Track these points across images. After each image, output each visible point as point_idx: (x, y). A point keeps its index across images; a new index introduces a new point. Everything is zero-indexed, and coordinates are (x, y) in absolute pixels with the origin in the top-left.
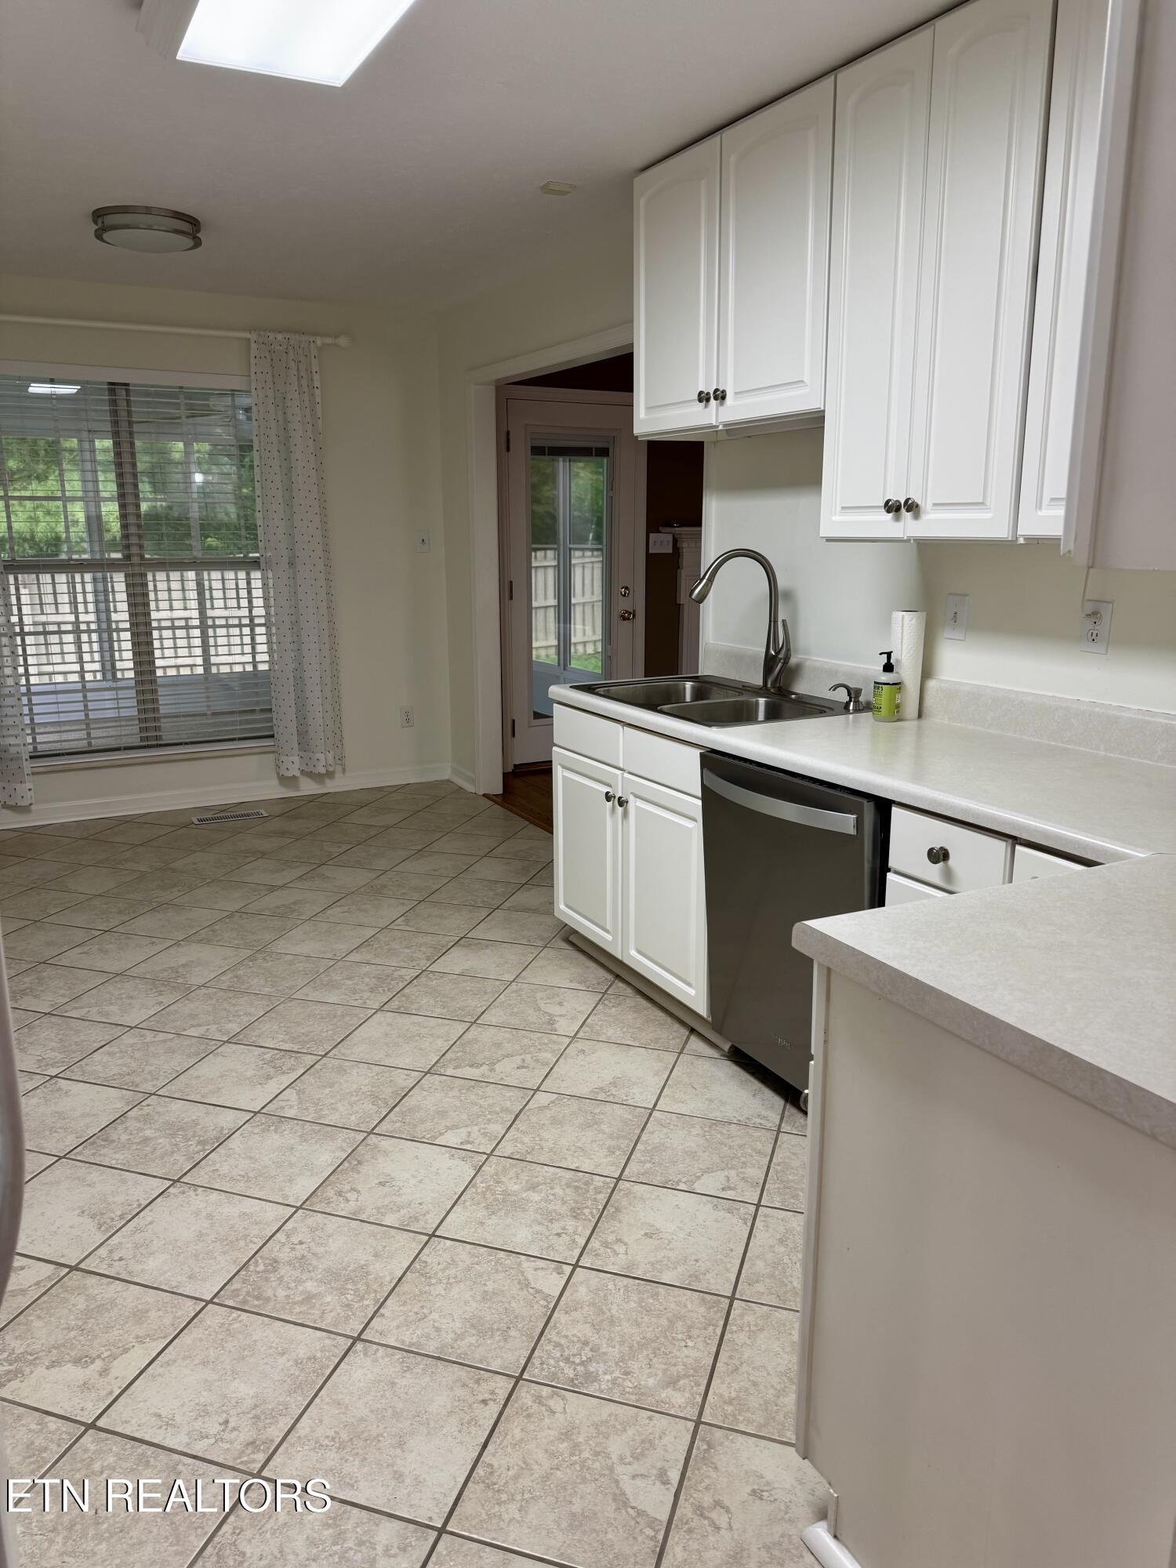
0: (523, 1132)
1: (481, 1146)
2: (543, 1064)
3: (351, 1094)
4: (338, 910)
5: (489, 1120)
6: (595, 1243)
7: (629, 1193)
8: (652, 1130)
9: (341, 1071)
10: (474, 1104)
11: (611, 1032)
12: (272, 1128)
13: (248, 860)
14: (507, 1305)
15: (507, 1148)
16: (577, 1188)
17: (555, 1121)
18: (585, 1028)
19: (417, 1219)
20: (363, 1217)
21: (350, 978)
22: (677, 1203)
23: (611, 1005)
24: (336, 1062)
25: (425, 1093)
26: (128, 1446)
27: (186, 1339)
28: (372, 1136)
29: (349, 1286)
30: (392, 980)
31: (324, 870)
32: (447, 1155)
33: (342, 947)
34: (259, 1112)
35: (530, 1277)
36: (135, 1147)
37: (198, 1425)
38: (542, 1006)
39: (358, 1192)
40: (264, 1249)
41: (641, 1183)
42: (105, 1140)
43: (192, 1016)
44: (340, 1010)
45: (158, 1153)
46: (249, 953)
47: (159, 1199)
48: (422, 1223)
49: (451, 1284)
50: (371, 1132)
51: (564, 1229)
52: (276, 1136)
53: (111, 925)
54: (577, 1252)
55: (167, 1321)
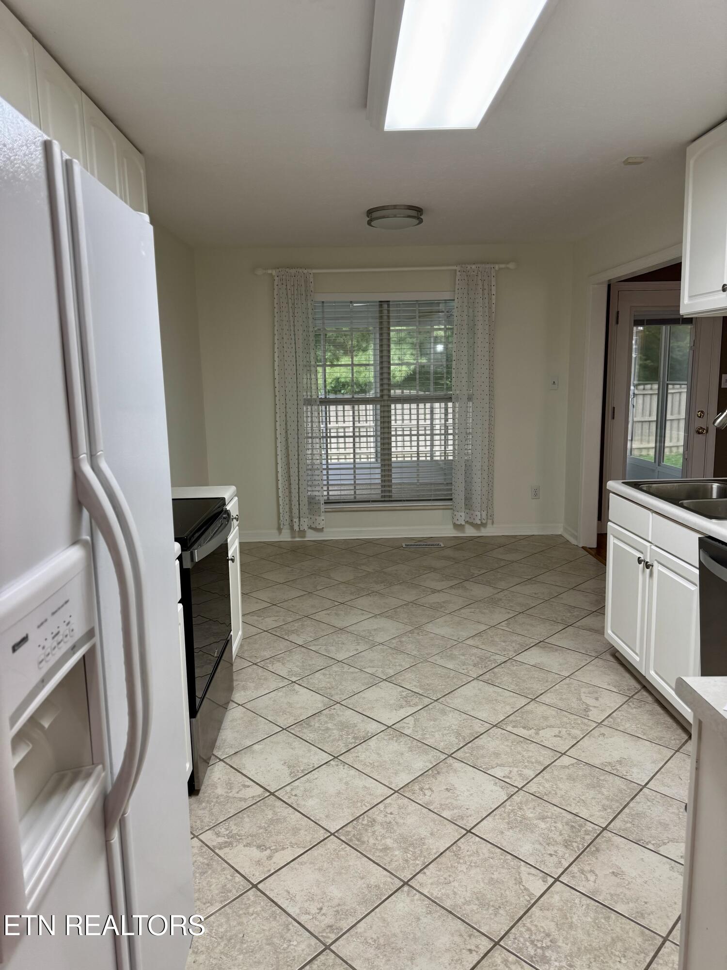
0: (547, 780)
1: (516, 782)
2: (572, 738)
3: (445, 728)
4: (469, 610)
5: (526, 766)
6: (574, 868)
7: (609, 840)
8: (639, 800)
9: (443, 712)
10: (519, 753)
11: (630, 726)
12: (395, 739)
13: (425, 572)
14: (503, 892)
15: (533, 787)
16: (572, 827)
17: (571, 778)
18: (610, 719)
19: (462, 818)
20: (431, 808)
21: (463, 655)
22: (643, 857)
23: (633, 706)
24: (442, 706)
25: (489, 739)
26: (269, 904)
27: (315, 852)
28: (450, 758)
29: (411, 849)
30: (489, 661)
31: (466, 584)
32: (493, 782)
33: (464, 634)
34: (390, 727)
35: (524, 879)
36: (320, 732)
37: (306, 905)
38: (583, 697)
39: (433, 791)
40: (370, 811)
41: (621, 836)
42: (307, 724)
43: (371, 661)
44: (452, 673)
45: (331, 738)
46: (411, 628)
47: (324, 766)
48: (465, 822)
49: (472, 866)
50: (450, 756)
51: (556, 852)
52: (396, 744)
53: (345, 600)
54: (561, 870)
55: (308, 838)
